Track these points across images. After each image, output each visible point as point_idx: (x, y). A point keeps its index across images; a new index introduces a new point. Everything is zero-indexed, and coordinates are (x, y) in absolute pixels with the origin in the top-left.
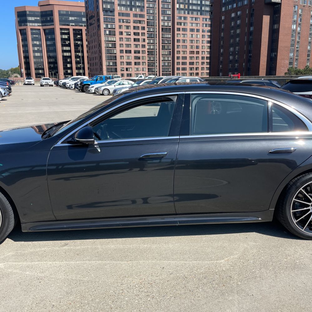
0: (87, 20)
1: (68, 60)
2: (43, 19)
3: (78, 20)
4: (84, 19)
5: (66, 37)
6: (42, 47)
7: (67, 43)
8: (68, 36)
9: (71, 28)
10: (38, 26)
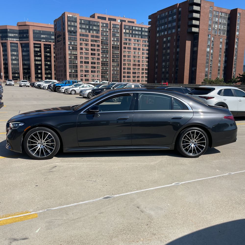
0: (55, 38)
1: (39, 67)
2: (21, 36)
3: (48, 38)
4: (53, 37)
5: (38, 49)
6: (19, 56)
7: (39, 54)
8: (40, 49)
9: (42, 43)
10: (16, 40)
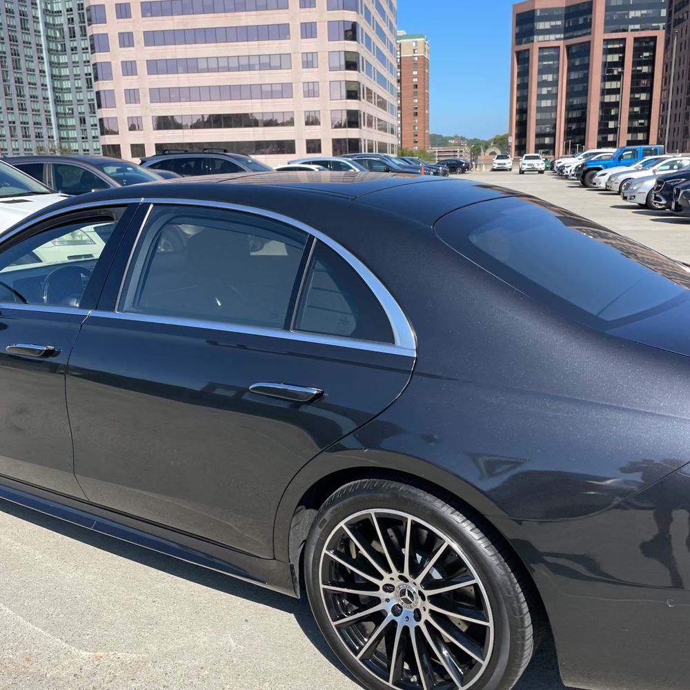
0: (669, 13)
1: (613, 110)
2: (569, 23)
3: (651, 16)
4: (664, 13)
5: (615, 58)
6: (558, 86)
7: (615, 73)
8: (621, 55)
9: (630, 37)
10: (557, 39)
